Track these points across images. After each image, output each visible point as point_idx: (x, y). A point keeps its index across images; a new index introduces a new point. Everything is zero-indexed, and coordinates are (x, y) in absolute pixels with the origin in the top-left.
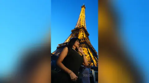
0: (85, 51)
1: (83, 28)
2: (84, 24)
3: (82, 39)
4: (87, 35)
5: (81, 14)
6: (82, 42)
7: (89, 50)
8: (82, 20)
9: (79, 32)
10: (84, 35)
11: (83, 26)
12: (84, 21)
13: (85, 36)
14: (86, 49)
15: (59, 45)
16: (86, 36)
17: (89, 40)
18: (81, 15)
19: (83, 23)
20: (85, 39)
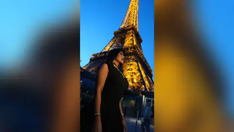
0: (134, 67)
1: (133, 29)
2: (136, 22)
3: (131, 48)
4: (139, 40)
5: (132, 2)
6: (130, 53)
7: (140, 65)
8: (132, 15)
9: (127, 36)
10: (133, 41)
11: (133, 25)
12: (135, 17)
13: (135, 43)
14: (135, 63)
15: (93, 55)
16: (137, 43)
17: (141, 49)
18: (131, 4)
19: (135, 20)
20: (134, 48)
